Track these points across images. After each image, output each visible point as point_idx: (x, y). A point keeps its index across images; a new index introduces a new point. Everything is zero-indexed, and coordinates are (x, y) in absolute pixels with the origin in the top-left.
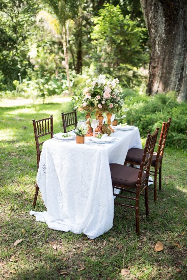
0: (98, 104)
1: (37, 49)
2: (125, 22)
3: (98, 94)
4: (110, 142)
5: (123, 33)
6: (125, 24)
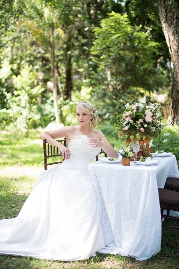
0: (140, 128)
1: (10, 66)
2: (135, 34)
3: (141, 117)
4: (155, 165)
5: (133, 49)
6: (135, 37)
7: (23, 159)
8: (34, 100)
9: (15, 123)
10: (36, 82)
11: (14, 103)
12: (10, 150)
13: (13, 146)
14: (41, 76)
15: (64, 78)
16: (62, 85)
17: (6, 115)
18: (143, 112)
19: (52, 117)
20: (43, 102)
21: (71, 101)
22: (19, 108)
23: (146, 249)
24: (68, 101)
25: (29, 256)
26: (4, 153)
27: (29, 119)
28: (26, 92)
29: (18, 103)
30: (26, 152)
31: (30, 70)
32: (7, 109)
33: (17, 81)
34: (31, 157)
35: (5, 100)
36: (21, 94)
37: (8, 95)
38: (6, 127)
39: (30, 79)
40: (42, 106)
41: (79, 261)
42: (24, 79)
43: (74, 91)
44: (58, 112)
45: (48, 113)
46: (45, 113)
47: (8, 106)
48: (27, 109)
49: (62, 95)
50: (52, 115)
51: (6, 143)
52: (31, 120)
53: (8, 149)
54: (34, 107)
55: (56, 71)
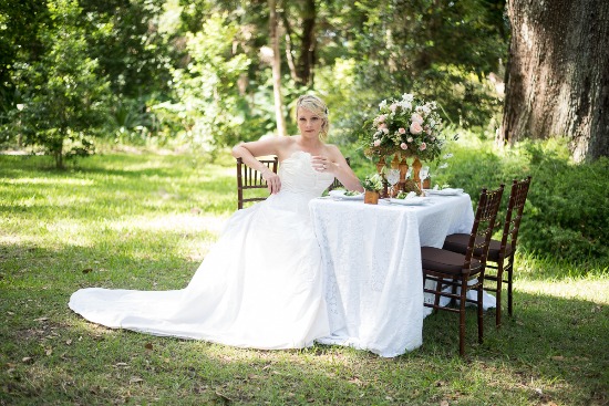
0: (401, 142)
1: (181, 8)
3: (401, 125)
7: (202, 204)
8: (231, 85)
9: (190, 133)
10: (235, 45)
11: (188, 91)
12: (178, 187)
13: (184, 180)
14: (247, 32)
15: (299, 37)
16: (294, 52)
17: (171, 115)
18: (407, 117)
19: (269, 121)
20: (251, 90)
21: (311, 88)
22: (198, 101)
23: (396, 339)
24: (304, 88)
25: (207, 340)
26: (166, 192)
27: (220, 125)
28: (213, 69)
29: (197, 90)
30: (211, 192)
31: (223, 20)
32: (173, 102)
33: (195, 44)
34: (218, 199)
35: (169, 83)
36: (204, 72)
37: (177, 74)
38: (170, 141)
39: (223, 41)
40: (248, 98)
41: (286, 351)
42: (211, 41)
43: (320, 66)
44: (282, 111)
45: (260, 113)
46: (255, 112)
47: (174, 97)
48: (215, 104)
49: (293, 75)
50: (267, 117)
51: (169, 172)
52: (223, 128)
53: (173, 185)
54: (231, 100)
55: (281, 23)
